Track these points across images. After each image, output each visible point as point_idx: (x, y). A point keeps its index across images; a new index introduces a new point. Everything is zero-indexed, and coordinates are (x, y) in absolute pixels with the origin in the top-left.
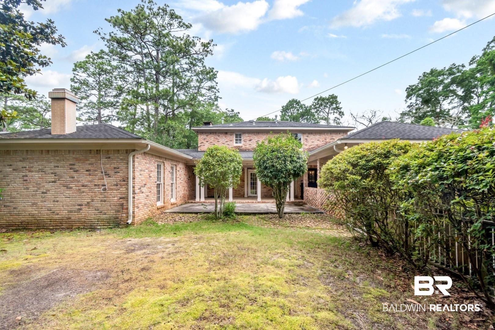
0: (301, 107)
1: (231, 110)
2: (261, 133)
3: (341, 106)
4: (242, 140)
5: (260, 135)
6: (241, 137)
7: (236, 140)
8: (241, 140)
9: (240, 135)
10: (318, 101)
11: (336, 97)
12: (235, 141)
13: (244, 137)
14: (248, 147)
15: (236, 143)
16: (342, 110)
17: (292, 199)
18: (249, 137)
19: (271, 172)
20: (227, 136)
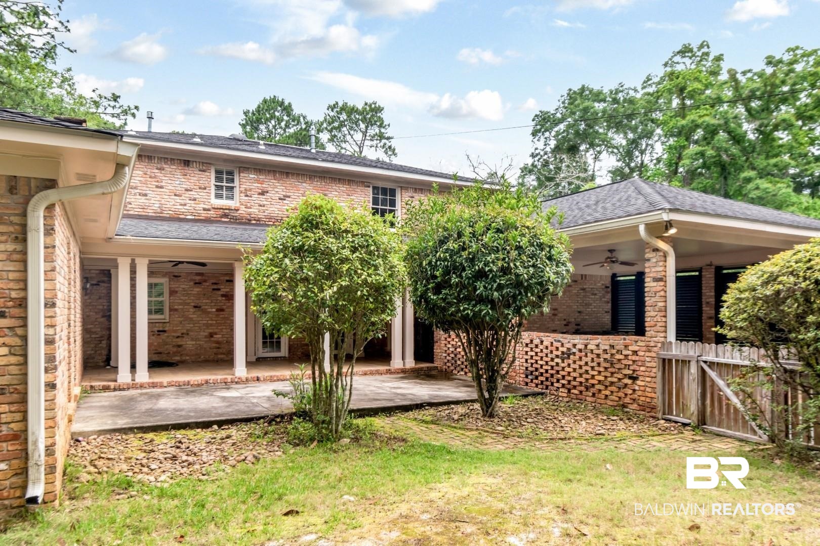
0: (296, 120)
1: (109, 95)
2: (293, 174)
3: (388, 132)
4: (236, 191)
5: (292, 181)
6: (232, 181)
7: (218, 188)
8: (232, 188)
9: (230, 173)
10: (340, 113)
11: (380, 109)
12: (213, 188)
13: (245, 182)
14: (255, 211)
15: (219, 196)
16: (393, 143)
17: (410, 363)
18: (258, 181)
19: (500, 288)
20: (189, 170)
